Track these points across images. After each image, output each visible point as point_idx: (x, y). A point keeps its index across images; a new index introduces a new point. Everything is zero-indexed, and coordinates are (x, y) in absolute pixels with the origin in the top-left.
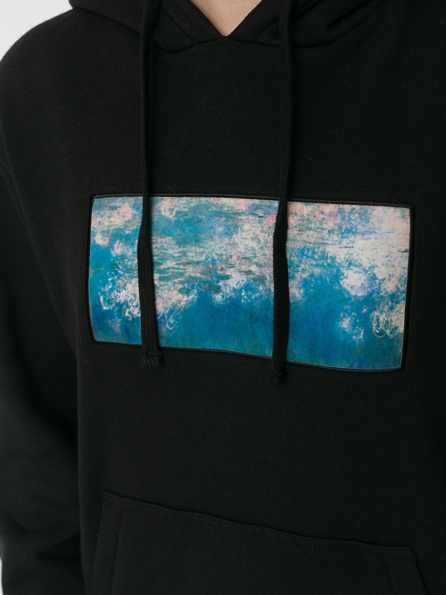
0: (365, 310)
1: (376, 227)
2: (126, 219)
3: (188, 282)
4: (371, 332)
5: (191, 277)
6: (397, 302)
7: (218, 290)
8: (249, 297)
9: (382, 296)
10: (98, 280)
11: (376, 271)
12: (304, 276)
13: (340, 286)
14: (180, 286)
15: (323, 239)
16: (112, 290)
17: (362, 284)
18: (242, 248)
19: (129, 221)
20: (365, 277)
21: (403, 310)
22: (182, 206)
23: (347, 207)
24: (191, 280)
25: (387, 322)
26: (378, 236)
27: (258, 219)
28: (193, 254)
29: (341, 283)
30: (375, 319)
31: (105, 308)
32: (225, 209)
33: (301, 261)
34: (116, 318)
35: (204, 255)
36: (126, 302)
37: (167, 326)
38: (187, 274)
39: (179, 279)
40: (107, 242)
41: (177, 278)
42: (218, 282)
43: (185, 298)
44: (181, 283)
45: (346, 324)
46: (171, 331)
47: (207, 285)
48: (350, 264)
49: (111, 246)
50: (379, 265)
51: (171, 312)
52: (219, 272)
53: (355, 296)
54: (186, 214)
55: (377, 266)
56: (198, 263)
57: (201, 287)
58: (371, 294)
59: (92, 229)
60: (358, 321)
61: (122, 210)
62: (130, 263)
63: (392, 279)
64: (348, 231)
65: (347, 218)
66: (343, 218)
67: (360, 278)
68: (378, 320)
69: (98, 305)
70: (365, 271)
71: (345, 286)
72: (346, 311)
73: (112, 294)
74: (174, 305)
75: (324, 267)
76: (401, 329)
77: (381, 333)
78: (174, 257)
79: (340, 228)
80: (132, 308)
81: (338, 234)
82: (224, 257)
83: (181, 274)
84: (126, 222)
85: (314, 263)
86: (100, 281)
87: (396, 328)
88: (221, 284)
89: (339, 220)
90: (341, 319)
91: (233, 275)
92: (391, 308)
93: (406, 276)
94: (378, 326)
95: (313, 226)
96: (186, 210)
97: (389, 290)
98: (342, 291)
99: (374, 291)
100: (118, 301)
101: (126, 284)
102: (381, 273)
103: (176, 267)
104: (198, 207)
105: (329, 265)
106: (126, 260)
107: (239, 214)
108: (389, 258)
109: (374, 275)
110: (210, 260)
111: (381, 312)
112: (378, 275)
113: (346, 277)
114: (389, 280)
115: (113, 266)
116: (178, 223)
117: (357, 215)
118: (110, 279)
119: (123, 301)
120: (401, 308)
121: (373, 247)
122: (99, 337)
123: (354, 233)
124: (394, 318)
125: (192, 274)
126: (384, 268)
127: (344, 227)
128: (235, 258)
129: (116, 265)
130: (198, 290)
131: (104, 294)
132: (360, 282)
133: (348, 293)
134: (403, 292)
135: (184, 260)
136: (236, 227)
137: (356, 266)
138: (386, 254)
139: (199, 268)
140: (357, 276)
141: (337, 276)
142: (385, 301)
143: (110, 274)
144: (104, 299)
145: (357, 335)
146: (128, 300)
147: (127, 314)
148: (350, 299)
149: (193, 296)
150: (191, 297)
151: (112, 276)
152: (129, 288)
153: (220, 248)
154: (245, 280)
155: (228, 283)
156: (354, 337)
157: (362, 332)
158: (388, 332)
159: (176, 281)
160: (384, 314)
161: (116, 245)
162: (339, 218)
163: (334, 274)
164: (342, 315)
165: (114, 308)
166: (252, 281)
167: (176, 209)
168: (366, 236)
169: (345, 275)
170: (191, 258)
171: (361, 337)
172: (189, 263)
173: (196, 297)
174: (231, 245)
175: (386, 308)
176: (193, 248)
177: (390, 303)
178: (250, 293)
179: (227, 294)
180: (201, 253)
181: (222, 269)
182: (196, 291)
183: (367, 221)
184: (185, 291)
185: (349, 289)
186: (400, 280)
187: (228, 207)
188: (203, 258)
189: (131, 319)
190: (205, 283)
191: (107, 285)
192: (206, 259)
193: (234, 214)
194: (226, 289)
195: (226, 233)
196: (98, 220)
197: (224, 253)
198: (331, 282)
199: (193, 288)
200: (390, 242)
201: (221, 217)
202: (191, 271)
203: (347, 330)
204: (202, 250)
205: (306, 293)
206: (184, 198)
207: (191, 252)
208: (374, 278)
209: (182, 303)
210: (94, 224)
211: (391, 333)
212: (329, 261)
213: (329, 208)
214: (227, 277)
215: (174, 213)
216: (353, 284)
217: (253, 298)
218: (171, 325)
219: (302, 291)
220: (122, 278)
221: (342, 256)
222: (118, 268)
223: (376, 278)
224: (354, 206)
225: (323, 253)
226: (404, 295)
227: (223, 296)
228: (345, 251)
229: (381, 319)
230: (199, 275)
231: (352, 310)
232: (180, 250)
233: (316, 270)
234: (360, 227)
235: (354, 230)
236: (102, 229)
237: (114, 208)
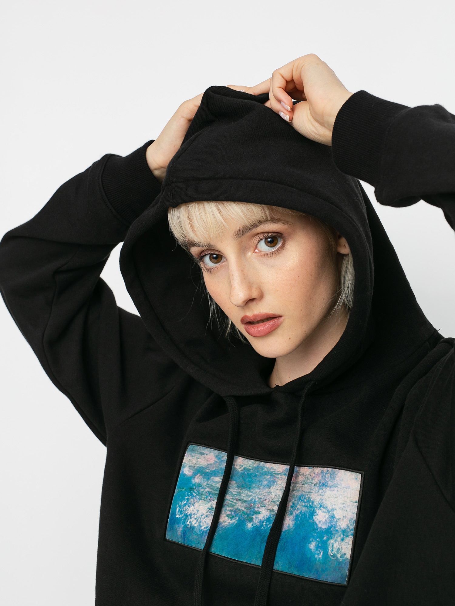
0: (325, 538)
1: (339, 483)
2: (209, 463)
3: (235, 511)
4: (328, 554)
5: (238, 509)
6: (347, 536)
7: (251, 520)
9: (337, 530)
10: (179, 497)
11: (335, 512)
12: (297, 513)
13: (313, 521)
14: (229, 513)
15: (311, 489)
16: (185, 504)
17: (326, 520)
18: (273, 495)
19: (211, 465)
20: (328, 516)
21: (351, 542)
22: (248, 465)
23: (325, 469)
24: (237, 511)
25: (339, 548)
26: (339, 489)
28: (245, 495)
29: (314, 518)
30: (331, 545)
31: (177, 516)
32: (271, 470)
33: (298, 503)
34: (182, 523)
35: (251, 497)
36: (191, 514)
38: (236, 507)
39: (230, 508)
40: (191, 473)
41: (229, 507)
42: (253, 515)
43: (229, 521)
44: (231, 511)
45: (312, 546)
47: (245, 516)
48: (321, 506)
49: (193, 476)
50: (337, 509)
52: (256, 509)
53: (321, 528)
54: (249, 470)
55: (336, 509)
56: (245, 501)
57: (241, 516)
58: (330, 528)
59: (183, 463)
60: (320, 545)
61: (208, 457)
62: (202, 490)
63: (345, 520)
64: (323, 485)
65: (324, 476)
67: (325, 516)
68: (333, 546)
69: (174, 514)
70: (329, 512)
71: (316, 520)
72: (314, 537)
73: (185, 508)
75: (308, 507)
76: (348, 556)
77: (334, 556)
78: (232, 494)
79: (320, 483)
80: (193, 519)
81: (318, 487)
82: (262, 500)
83: (233, 506)
84: (208, 465)
85: (304, 504)
86: (180, 498)
87: (345, 554)
88: (254, 517)
89: (320, 478)
90: (310, 543)
91: (263, 512)
92: (343, 540)
93: (355, 519)
94: (332, 550)
95: (308, 481)
96: (250, 468)
97: (342, 527)
98: (314, 523)
99: (332, 525)
100: (186, 512)
101: (195, 503)
102: (338, 514)
103: (231, 500)
104: (258, 467)
105: (310, 506)
106: (200, 487)
107: (278, 474)
108: (344, 505)
109: (334, 515)
110: (253, 500)
111: (336, 541)
112: (336, 516)
113: (317, 515)
114: (343, 520)
115: (191, 489)
116: (242, 475)
117: (329, 475)
118: (186, 498)
119: (189, 513)
120: (349, 540)
121: (335, 496)
122: (169, 536)
123: (326, 486)
124: (344, 547)
125: (239, 508)
126: (340, 511)
127: (322, 482)
128: (267, 501)
129: (193, 489)
130: (239, 518)
131: (180, 506)
132: (325, 519)
133: (317, 525)
134: (352, 530)
135: (238, 498)
136: (274, 482)
137: (323, 508)
138: (342, 502)
139: (245, 505)
140: (323, 514)
141: (313, 513)
142: (339, 534)
143: (187, 494)
144: (179, 510)
145: (318, 554)
146: (193, 513)
147: (189, 523)
148: (317, 529)
149: (234, 521)
151: (188, 496)
152: (196, 506)
153: (261, 494)
154: (268, 514)
155: (258, 516)
156: (316, 556)
157: (322, 553)
158: (339, 556)
160: (337, 543)
161: (196, 477)
162: (321, 477)
163: (311, 512)
164: (311, 540)
165: (182, 517)
166: (271, 516)
167: (244, 466)
168: (332, 489)
169: (317, 513)
170: (242, 498)
171: (321, 556)
172: (240, 500)
173: (236, 522)
174: (268, 492)
175: (339, 539)
176: (246, 492)
177: (342, 536)
178: (268, 524)
179: (255, 524)
180: (249, 495)
181: (258, 507)
182: (237, 518)
183: (334, 479)
184: (232, 517)
185: (317, 522)
186: (350, 521)
187: (273, 469)
188: (250, 499)
189: (190, 526)
190: (245, 514)
191: (183, 501)
192: (251, 500)
193: (275, 474)
194: (256, 520)
195: (268, 486)
196: (189, 458)
197: (262, 497)
198: (309, 518)
199: (236, 516)
200: (346, 494)
201: (268, 475)
202: (239, 505)
203: (313, 551)
204: (251, 493)
205: (295, 524)
206: (251, 460)
207: (244, 493)
208: (333, 517)
209: (225, 524)
210: (186, 459)
211: (341, 557)
212: (311, 503)
213: (318, 470)
214: (259, 513)
215: (242, 468)
216: (321, 519)
219: (294, 522)
220: (194, 498)
221: (318, 501)
222: (193, 491)
223: (335, 517)
224: (329, 469)
225: (309, 498)
226: (352, 532)
227: (252, 525)
228: (320, 497)
229: (335, 546)
230: (243, 509)
231: (317, 537)
232: (238, 491)
233: (303, 509)
234: (329, 482)
235: (326, 484)
236: (190, 465)
237: (202, 454)
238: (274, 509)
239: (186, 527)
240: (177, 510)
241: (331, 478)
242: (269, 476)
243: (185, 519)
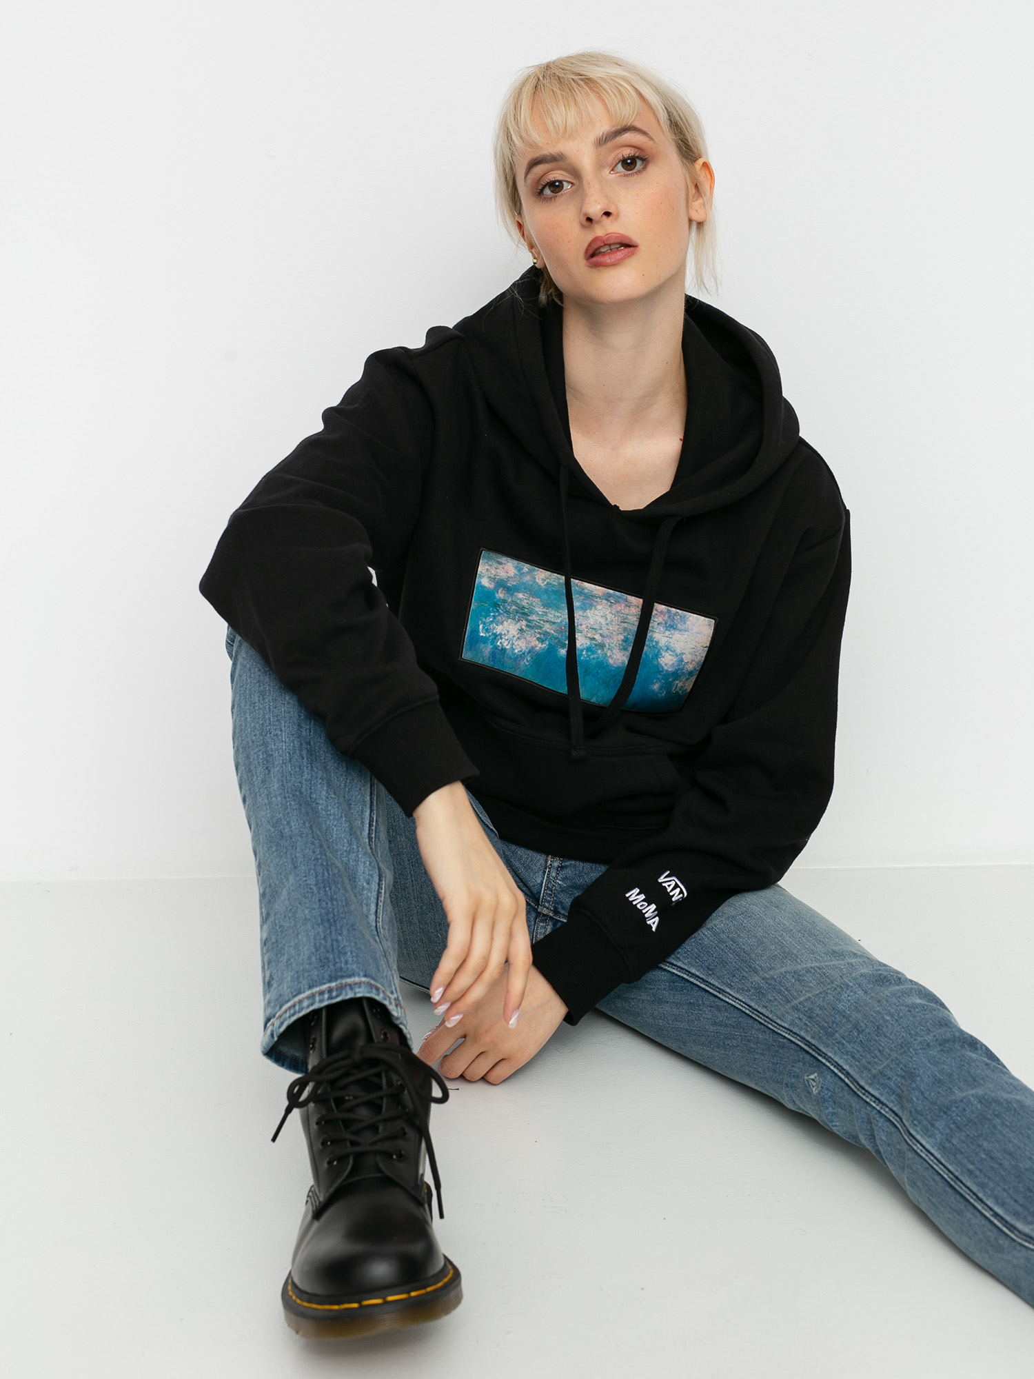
0: (670, 680)
1: (690, 628)
2: (509, 575)
4: (671, 692)
5: (546, 632)
6: (692, 676)
8: (588, 656)
9: (683, 672)
11: (684, 656)
13: (658, 662)
14: (538, 636)
15: (653, 628)
16: (491, 622)
17: (673, 664)
18: (591, 621)
19: (512, 577)
20: (675, 660)
21: (693, 681)
22: (552, 580)
23: (673, 610)
24: (546, 634)
25: (682, 687)
26: (689, 634)
27: (609, 604)
28: (552, 616)
29: (659, 660)
30: (675, 685)
31: (482, 634)
32: (586, 591)
34: (489, 644)
35: (560, 619)
36: (500, 634)
37: (525, 661)
38: (544, 629)
43: (540, 645)
44: (540, 633)
45: (655, 687)
46: (527, 666)
47: (557, 641)
48: (668, 649)
50: (686, 653)
51: (529, 652)
53: (666, 671)
54: (554, 586)
55: (684, 654)
56: (554, 623)
57: (552, 641)
58: (677, 670)
59: (478, 572)
60: (664, 685)
61: (506, 567)
63: (693, 663)
64: (671, 626)
65: (672, 617)
66: (669, 617)
67: (672, 660)
68: (677, 685)
69: (476, 631)
70: (677, 655)
71: (661, 662)
72: (657, 678)
73: (491, 626)
74: (533, 648)
75: (651, 646)
76: (688, 691)
77: (676, 693)
78: (538, 614)
79: (666, 623)
80: (504, 640)
81: (664, 627)
83: (540, 627)
84: (509, 577)
86: (482, 613)
87: (686, 690)
89: (666, 618)
90: (653, 683)
92: (687, 680)
93: (702, 662)
94: (676, 688)
96: (555, 583)
97: (688, 670)
98: (658, 665)
99: (679, 669)
100: (494, 631)
101: (502, 621)
102: (686, 658)
103: (538, 621)
105: (653, 646)
106: (506, 604)
107: (596, 597)
108: (694, 650)
109: (682, 659)
110: (563, 623)
111: (681, 681)
112: (684, 659)
113: (663, 657)
114: (691, 663)
115: (495, 605)
116: (546, 591)
117: (678, 617)
119: (497, 633)
121: (684, 641)
122: (467, 655)
123: (674, 629)
124: (687, 685)
125: (548, 630)
126: (689, 655)
127: (669, 623)
128: (584, 626)
129: (499, 605)
130: (549, 642)
131: (484, 623)
132: (671, 662)
133: (663, 668)
134: (696, 673)
135: (544, 618)
137: (671, 651)
138: (693, 646)
139: (554, 627)
140: (671, 657)
141: (658, 655)
142: (684, 675)
143: (491, 610)
144: (484, 628)
145: (661, 693)
146: (503, 633)
147: (498, 644)
148: (662, 671)
150: (545, 645)
151: (494, 612)
152: (505, 625)
154: (589, 643)
156: (659, 693)
157: (665, 692)
158: (680, 692)
159: (536, 631)
160: (682, 683)
161: (499, 591)
162: (666, 616)
163: (656, 653)
164: (655, 681)
165: (490, 636)
166: (593, 646)
167: (547, 580)
168: (682, 633)
169: (663, 655)
170: (550, 619)
172: (547, 622)
173: (547, 647)
174: (582, 617)
175: (683, 679)
176: (553, 612)
177: (686, 677)
178: (590, 653)
180: (558, 617)
183: (685, 623)
184: (541, 640)
185: (663, 665)
186: (698, 663)
187: (588, 590)
188: (559, 621)
189: (500, 648)
190: (556, 638)
191: (488, 618)
192: (561, 622)
193: (592, 596)
195: (582, 608)
196: (486, 567)
198: (652, 658)
199: (547, 639)
200: (697, 640)
201: (580, 595)
202: (547, 627)
204: (559, 615)
207: (551, 614)
208: (682, 660)
209: (537, 648)
210: (482, 568)
212: (654, 644)
213: (662, 608)
215: (545, 583)
216: (667, 662)
217: (592, 657)
218: (527, 661)
220: (501, 616)
221: (663, 642)
222: (500, 607)
224: (678, 610)
225: (651, 637)
226: (696, 675)
228: (666, 639)
229: (679, 685)
230: (553, 632)
231: (662, 679)
232: (543, 610)
234: (679, 625)
235: (675, 626)
237: (500, 563)
238: (595, 637)
239: (496, 649)
240: (481, 627)
241: (681, 620)
242: (582, 598)
243: (495, 638)
